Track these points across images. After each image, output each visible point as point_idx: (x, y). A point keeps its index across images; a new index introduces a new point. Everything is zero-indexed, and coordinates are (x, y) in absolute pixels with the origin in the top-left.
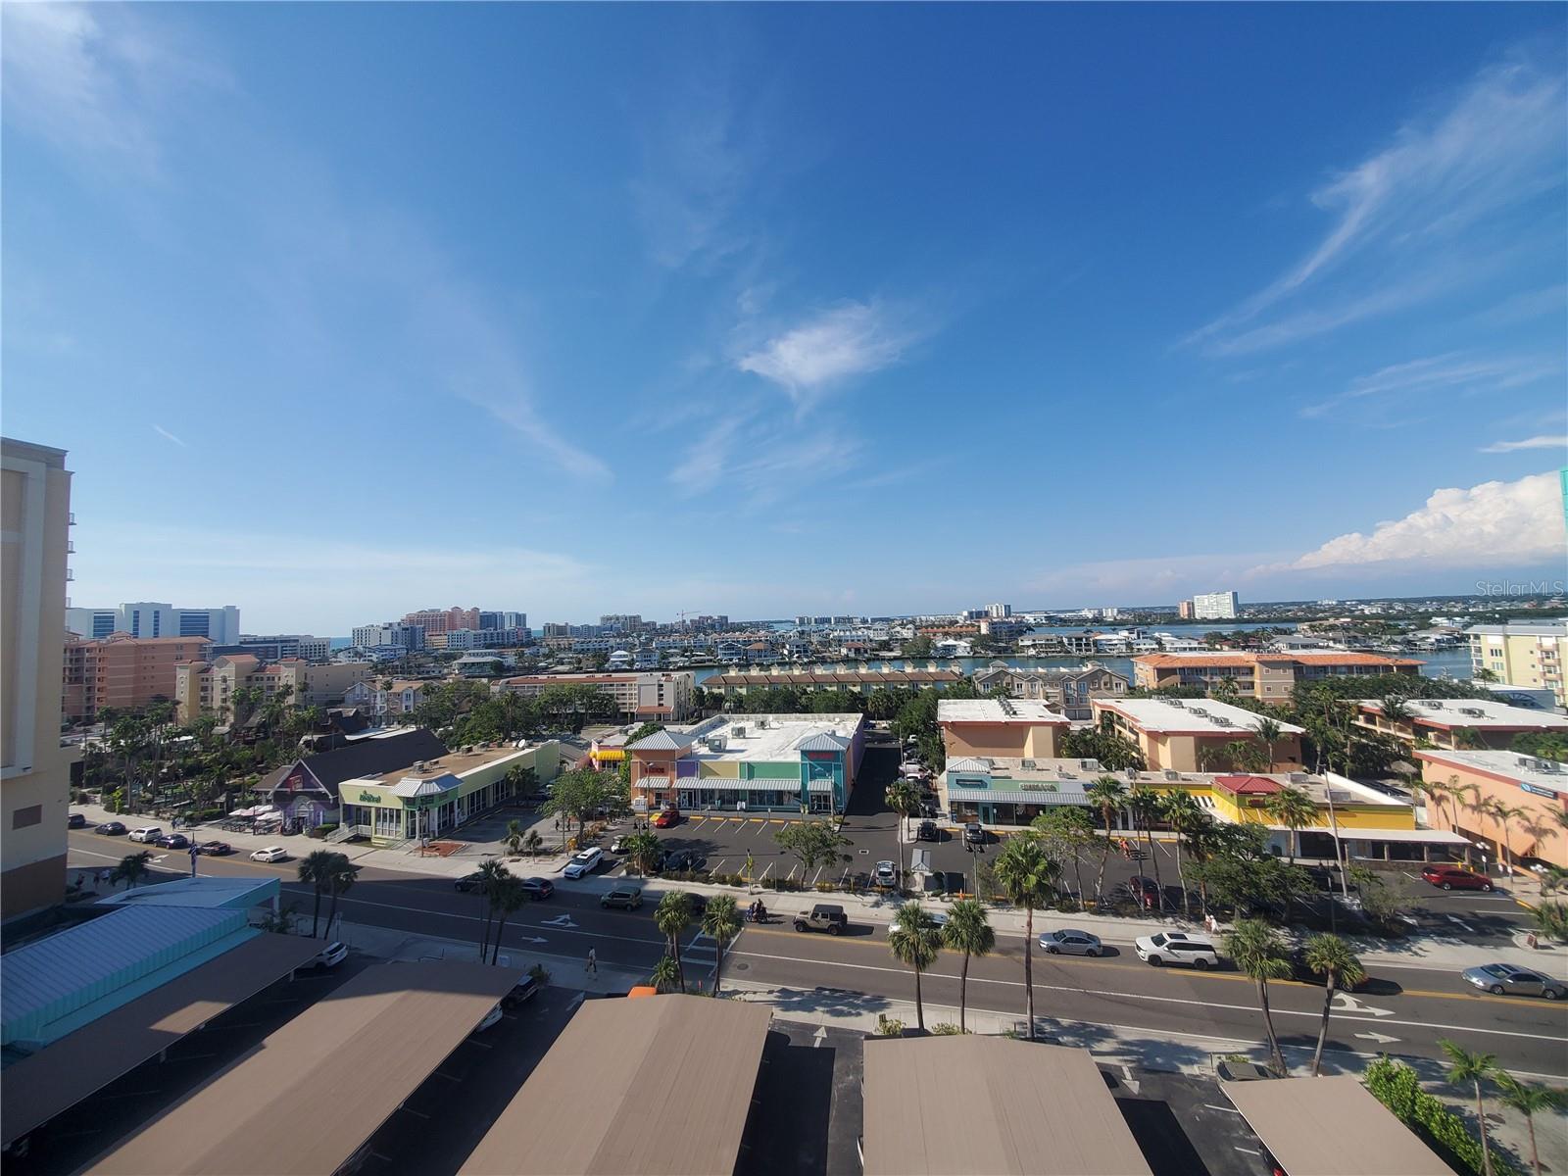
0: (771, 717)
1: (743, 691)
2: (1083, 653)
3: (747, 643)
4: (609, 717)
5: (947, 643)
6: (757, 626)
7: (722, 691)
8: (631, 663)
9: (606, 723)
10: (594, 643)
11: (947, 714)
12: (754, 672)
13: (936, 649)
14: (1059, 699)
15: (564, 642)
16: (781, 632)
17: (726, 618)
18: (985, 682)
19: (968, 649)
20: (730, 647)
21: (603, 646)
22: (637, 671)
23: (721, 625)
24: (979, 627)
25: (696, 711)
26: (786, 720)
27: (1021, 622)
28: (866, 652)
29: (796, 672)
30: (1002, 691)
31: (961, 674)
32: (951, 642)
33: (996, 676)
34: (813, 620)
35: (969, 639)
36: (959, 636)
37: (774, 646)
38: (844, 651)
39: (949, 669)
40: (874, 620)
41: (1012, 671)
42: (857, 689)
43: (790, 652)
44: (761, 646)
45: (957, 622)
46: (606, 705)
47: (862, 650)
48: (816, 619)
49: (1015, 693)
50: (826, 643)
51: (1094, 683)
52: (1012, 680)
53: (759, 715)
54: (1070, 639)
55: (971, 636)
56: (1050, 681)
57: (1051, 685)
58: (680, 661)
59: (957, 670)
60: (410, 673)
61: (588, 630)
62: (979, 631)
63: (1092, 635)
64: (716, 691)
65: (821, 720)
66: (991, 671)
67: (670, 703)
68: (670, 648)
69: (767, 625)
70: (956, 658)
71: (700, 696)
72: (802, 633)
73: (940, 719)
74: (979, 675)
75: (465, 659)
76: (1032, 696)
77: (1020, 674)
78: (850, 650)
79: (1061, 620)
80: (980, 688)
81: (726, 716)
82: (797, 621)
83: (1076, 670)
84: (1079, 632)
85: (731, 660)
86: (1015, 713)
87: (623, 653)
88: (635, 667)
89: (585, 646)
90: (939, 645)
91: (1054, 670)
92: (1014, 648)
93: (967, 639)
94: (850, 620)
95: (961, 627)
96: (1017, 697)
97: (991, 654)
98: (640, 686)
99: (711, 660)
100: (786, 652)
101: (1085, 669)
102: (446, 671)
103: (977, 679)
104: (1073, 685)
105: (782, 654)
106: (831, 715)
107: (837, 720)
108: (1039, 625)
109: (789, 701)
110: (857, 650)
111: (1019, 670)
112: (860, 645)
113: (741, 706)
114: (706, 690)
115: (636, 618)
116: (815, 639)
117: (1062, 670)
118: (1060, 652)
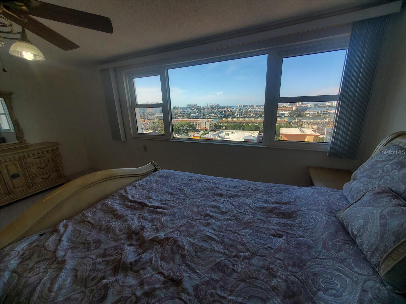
0: (235, 131)
1: (227, 124)
2: (325, 116)
3: (225, 112)
4: (193, 130)
5: (282, 112)
6: (227, 107)
7: (221, 124)
8: (196, 117)
9: (193, 131)
10: (186, 112)
11: (284, 132)
12: (229, 120)
13: (279, 114)
14: (316, 129)
15: (179, 111)
16: (234, 109)
17: (219, 105)
18: (294, 124)
19: (289, 114)
20: (221, 113)
21: (188, 112)
22: (197, 119)
23: (218, 107)
24: (293, 108)
25: (214, 129)
26: (238, 132)
27: (306, 106)
28: (258, 115)
29: (241, 120)
30: (299, 126)
31: (287, 121)
32: (283, 112)
33: (298, 122)
34: (243, 106)
35: (289, 111)
36: (286, 111)
37: (233, 113)
38: (252, 114)
39: (284, 120)
40: (260, 106)
41: (303, 120)
42: (257, 125)
43: (237, 114)
44: (229, 113)
45: (285, 106)
46: (193, 127)
47: (257, 114)
48: (244, 105)
49: (303, 127)
50: (247, 112)
51: (328, 125)
52: (303, 123)
53: (232, 131)
54: (321, 112)
55: (290, 111)
56: (314, 124)
57: (314, 125)
58: (208, 116)
59: (286, 120)
60: (145, 118)
61: (184, 108)
62: (292, 109)
63: (329, 110)
64: (219, 124)
65: (248, 132)
66: (296, 120)
67: (208, 127)
68: (205, 113)
69: (230, 107)
70: (284, 117)
71: (215, 126)
72: (240, 109)
73: (281, 133)
74: (293, 122)
75: (157, 115)
76: (308, 128)
77: (305, 122)
78: (254, 114)
79: (319, 106)
80: (293, 125)
81: (223, 131)
82: (238, 106)
83: (323, 121)
84: (324, 110)
85: (221, 116)
86: (303, 132)
87: (194, 114)
88: (197, 118)
89: (184, 112)
90: (280, 113)
91: (316, 120)
92: (303, 114)
93: (288, 111)
94: (253, 106)
95: (287, 108)
96: (303, 128)
97: (295, 116)
98: (200, 122)
99: (216, 116)
100: (236, 114)
101: (326, 121)
102: (153, 118)
103: (292, 123)
104: (321, 125)
105: (235, 115)
106: (250, 131)
107: (252, 132)
108: (311, 107)
109: (239, 127)
110: (256, 114)
111: (305, 120)
112: (257, 113)
113: (226, 128)
114: (217, 124)
115: (195, 105)
116: (244, 111)
117: (318, 121)
118: (317, 115)
